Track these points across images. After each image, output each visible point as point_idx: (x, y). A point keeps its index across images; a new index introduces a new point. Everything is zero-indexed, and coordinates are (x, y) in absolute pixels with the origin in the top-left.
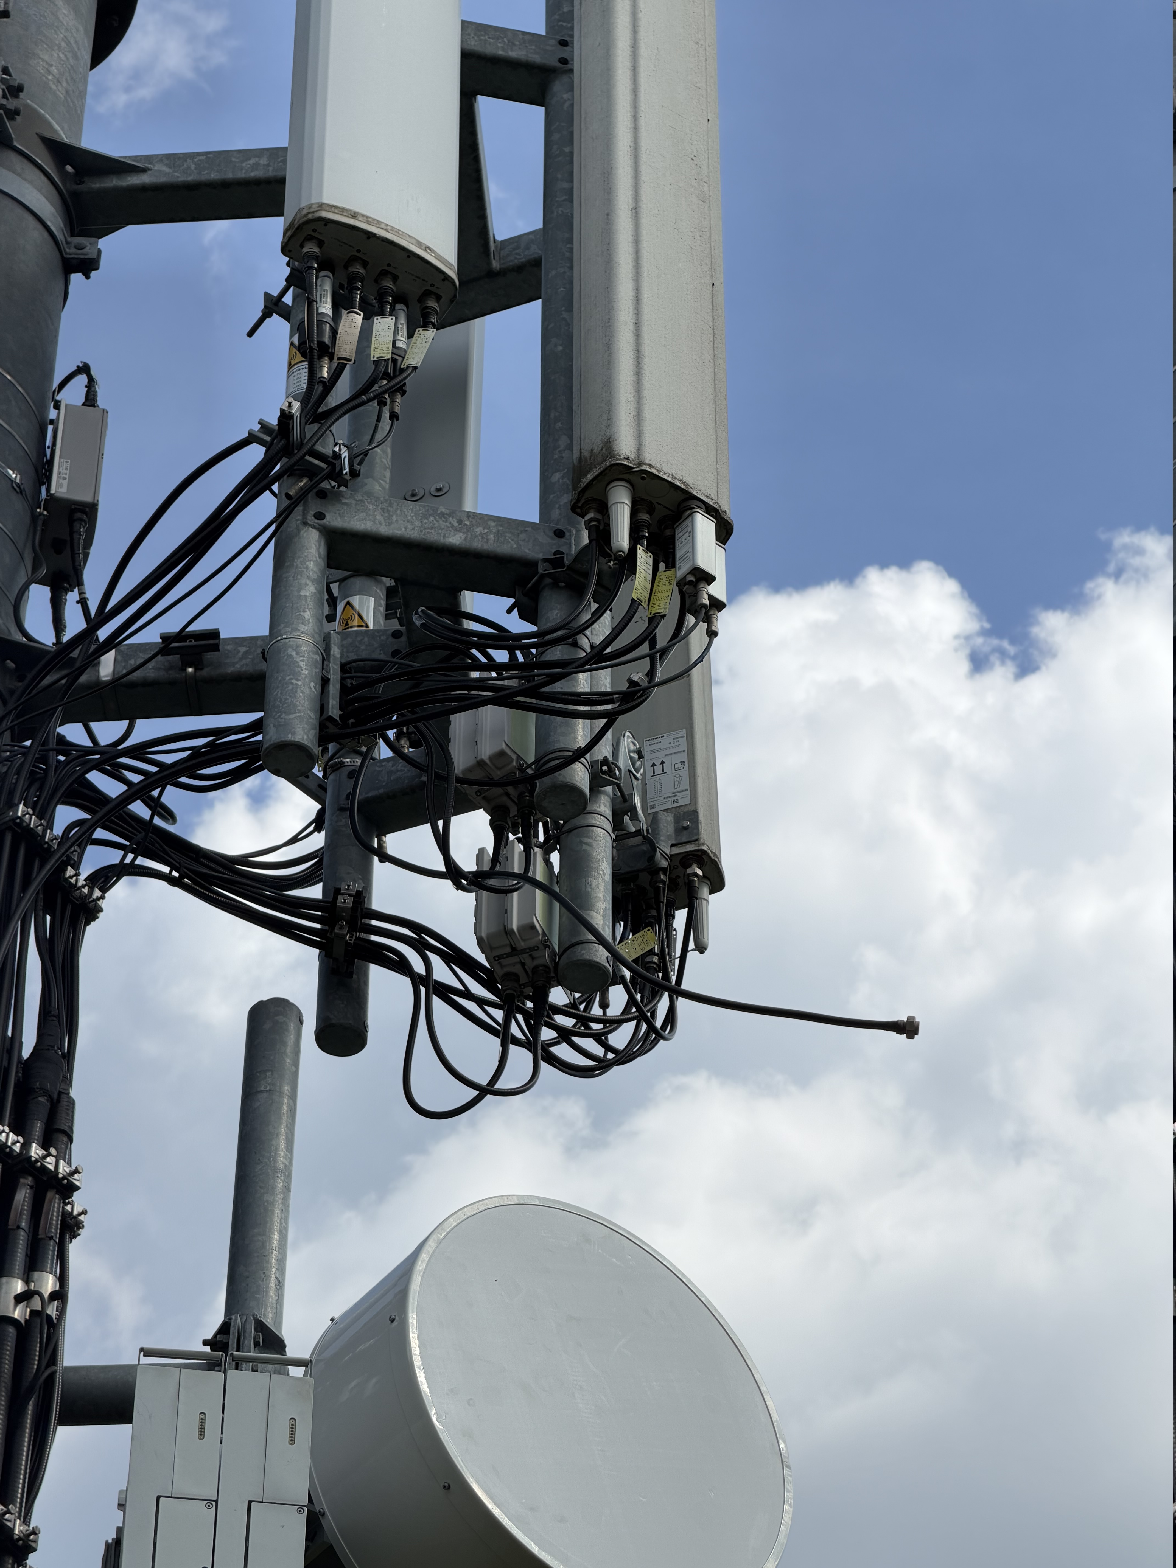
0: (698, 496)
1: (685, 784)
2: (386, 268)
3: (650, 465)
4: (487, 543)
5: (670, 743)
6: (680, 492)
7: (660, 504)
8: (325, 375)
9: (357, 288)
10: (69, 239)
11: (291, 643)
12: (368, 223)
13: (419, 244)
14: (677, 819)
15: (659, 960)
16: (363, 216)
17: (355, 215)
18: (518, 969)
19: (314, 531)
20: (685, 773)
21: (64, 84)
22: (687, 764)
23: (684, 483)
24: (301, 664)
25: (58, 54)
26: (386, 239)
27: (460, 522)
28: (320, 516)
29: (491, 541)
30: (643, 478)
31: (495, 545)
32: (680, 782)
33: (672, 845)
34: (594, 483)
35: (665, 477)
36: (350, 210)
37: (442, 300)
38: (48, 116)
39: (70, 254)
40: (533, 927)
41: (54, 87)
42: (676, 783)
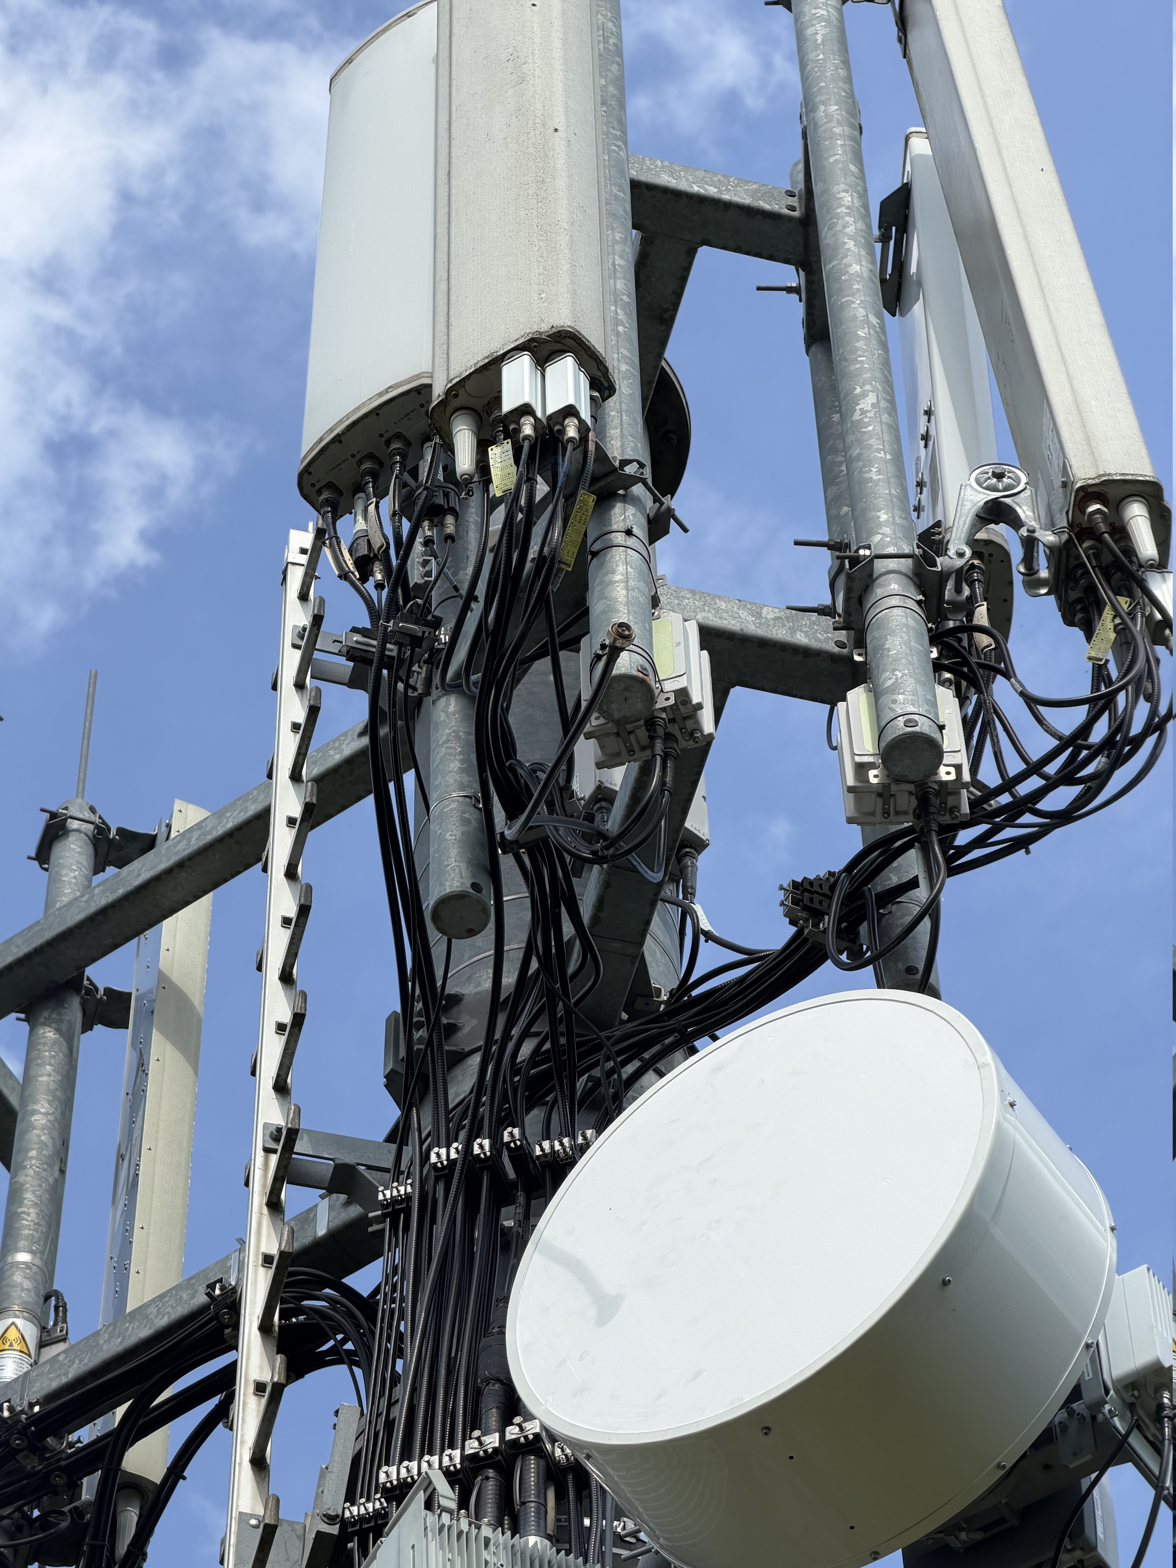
0: (506, 350)
9: (367, 483)
33: (1067, 513)
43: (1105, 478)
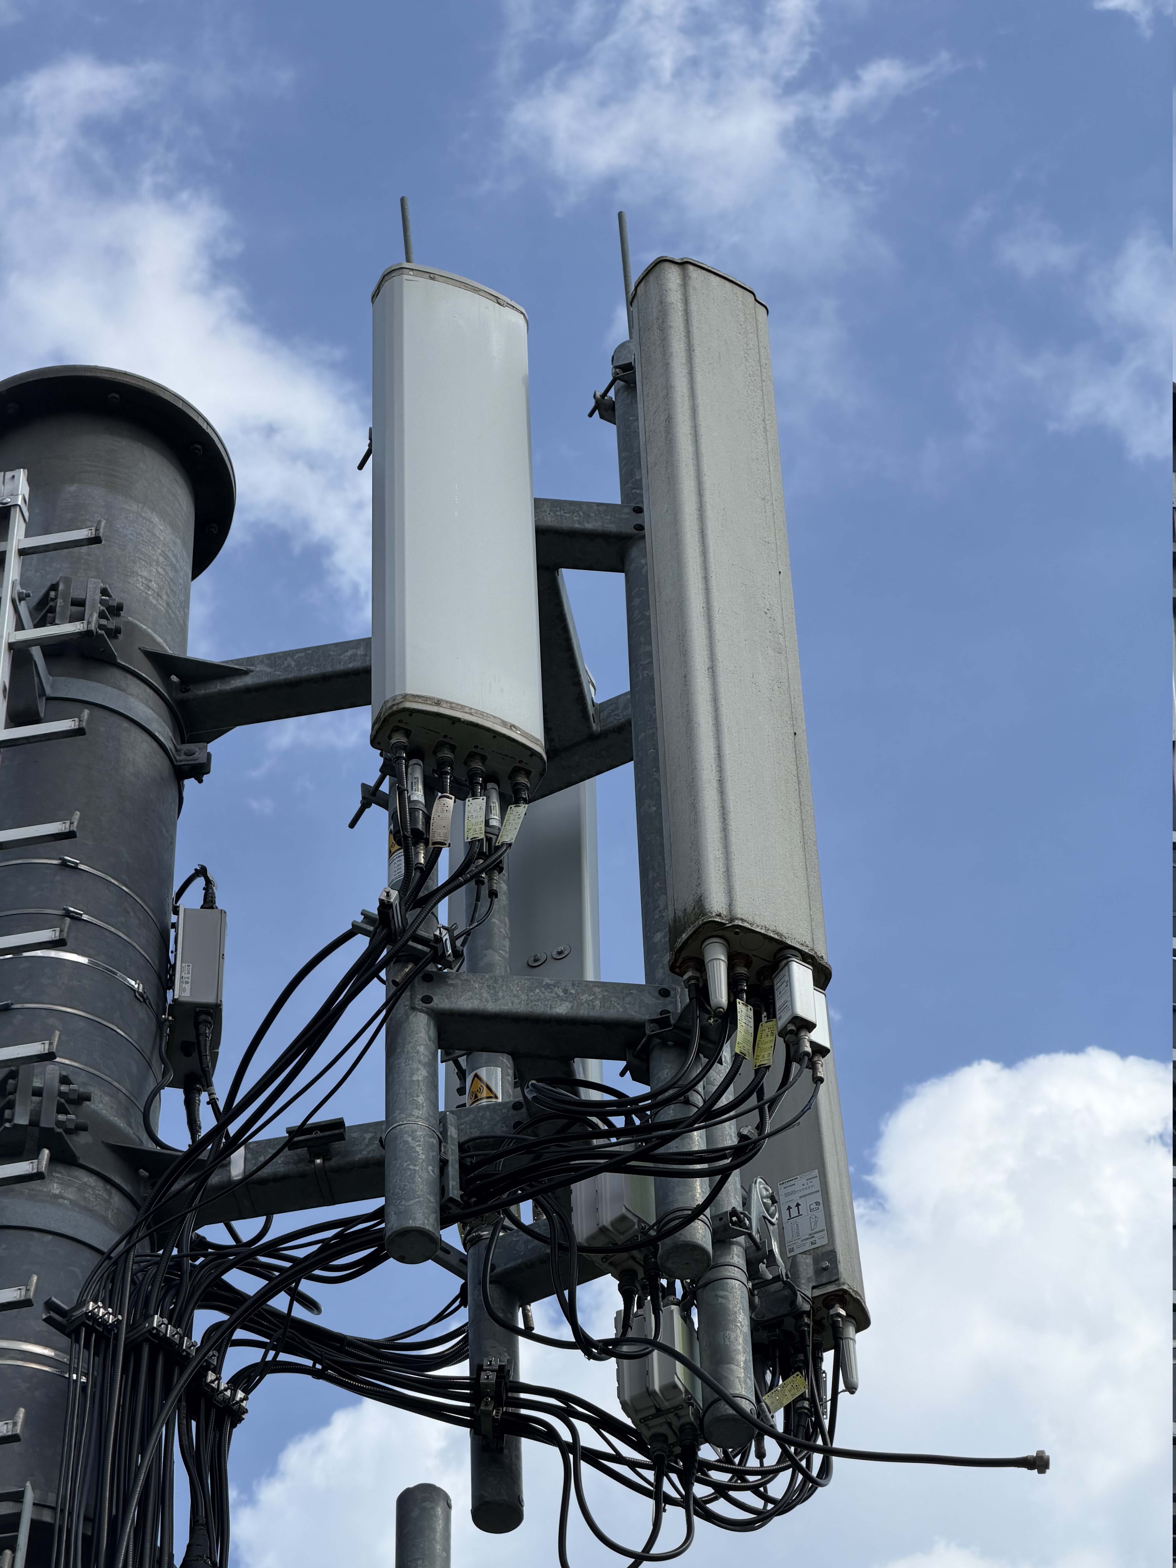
0: (793, 945)
1: (822, 1225)
2: (474, 750)
3: (742, 920)
4: (594, 1009)
5: (803, 1185)
6: (774, 943)
7: (757, 956)
8: (422, 861)
9: (447, 773)
10: (178, 747)
11: (406, 1129)
12: (452, 708)
13: (504, 723)
14: (816, 1261)
15: (810, 1404)
16: (447, 702)
17: (438, 703)
18: (665, 1429)
19: (423, 1015)
20: (820, 1213)
21: (165, 597)
22: (821, 1205)
23: (777, 934)
24: (418, 1149)
25: (156, 569)
26: (471, 722)
27: (565, 991)
28: (427, 999)
29: (597, 1008)
30: (737, 933)
31: (601, 1011)
32: (816, 1223)
33: (813, 1288)
34: (689, 942)
35: (758, 930)
36: (433, 698)
37: (532, 775)
38: (149, 630)
39: (181, 761)
40: (675, 1386)
41: (154, 602)
42: (813, 1224)
43: (858, 1297)
